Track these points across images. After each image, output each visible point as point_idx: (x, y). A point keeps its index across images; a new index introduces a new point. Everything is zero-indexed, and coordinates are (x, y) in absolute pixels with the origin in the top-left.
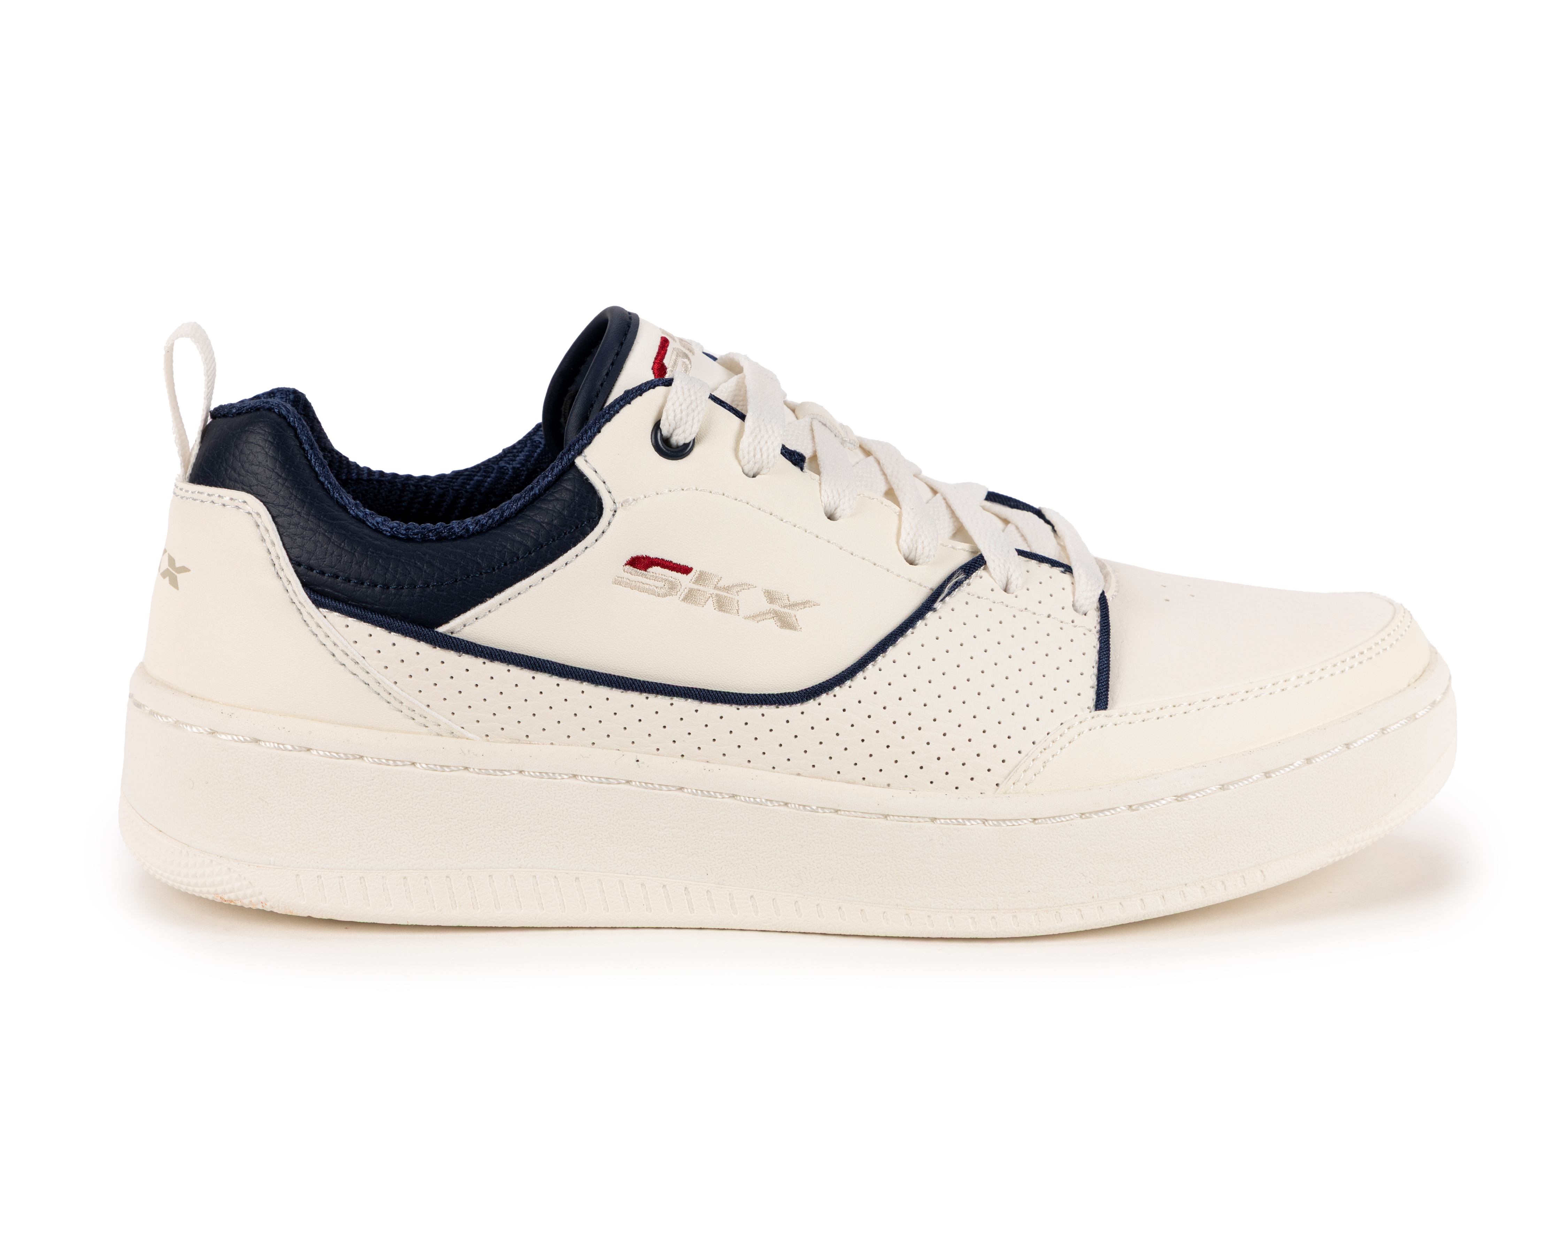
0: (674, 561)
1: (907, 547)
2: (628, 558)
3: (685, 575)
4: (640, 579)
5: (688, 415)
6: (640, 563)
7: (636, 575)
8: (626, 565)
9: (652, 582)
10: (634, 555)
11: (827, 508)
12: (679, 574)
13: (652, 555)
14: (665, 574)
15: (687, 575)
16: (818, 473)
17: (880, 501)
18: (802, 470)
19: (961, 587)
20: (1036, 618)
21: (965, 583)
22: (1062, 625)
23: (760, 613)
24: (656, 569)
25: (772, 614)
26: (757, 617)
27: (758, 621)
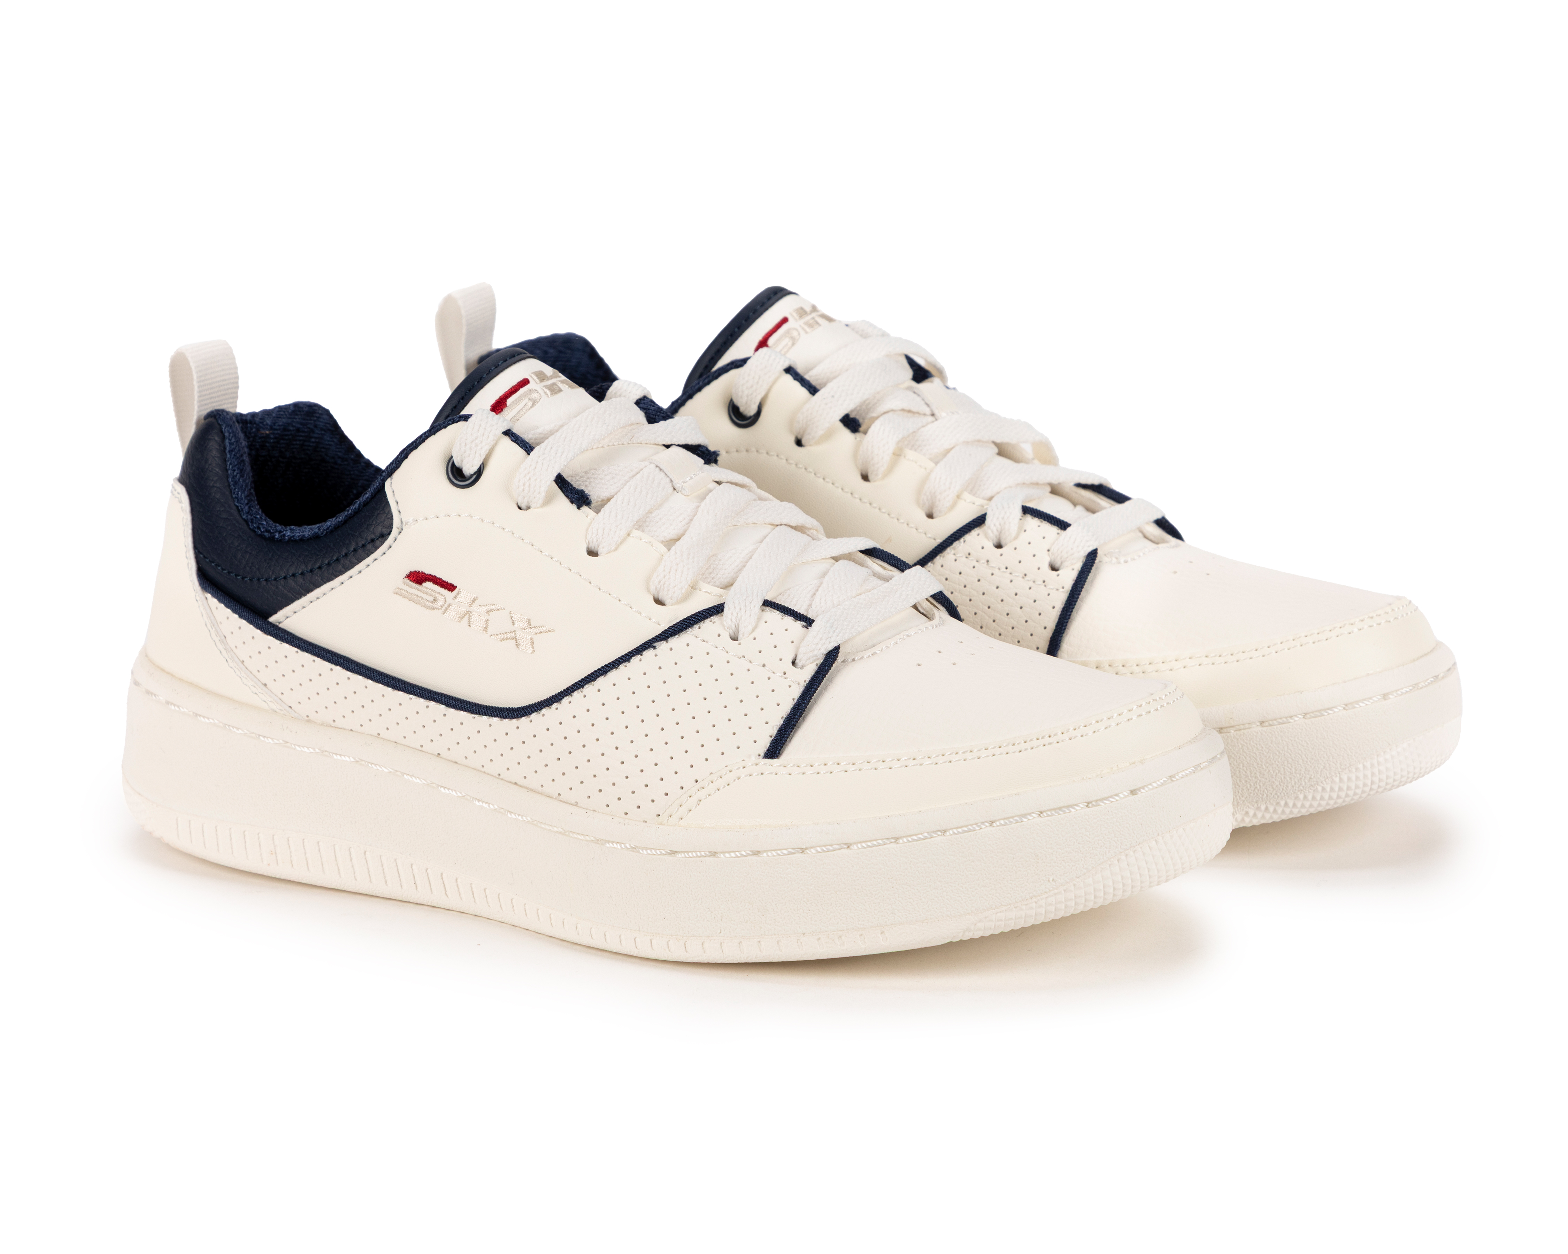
0: (444, 579)
1: (655, 588)
2: (408, 572)
3: (450, 592)
4: (416, 592)
5: (471, 449)
6: (418, 578)
7: (413, 588)
8: (406, 577)
9: (424, 596)
10: (413, 570)
11: (590, 546)
12: (446, 591)
13: (427, 571)
14: (434, 589)
15: (452, 592)
16: (598, 511)
17: (650, 542)
18: (578, 508)
19: (690, 629)
20: (749, 666)
21: (696, 626)
22: (771, 675)
23: (504, 633)
24: (428, 585)
25: (513, 635)
26: (501, 636)
27: (502, 640)
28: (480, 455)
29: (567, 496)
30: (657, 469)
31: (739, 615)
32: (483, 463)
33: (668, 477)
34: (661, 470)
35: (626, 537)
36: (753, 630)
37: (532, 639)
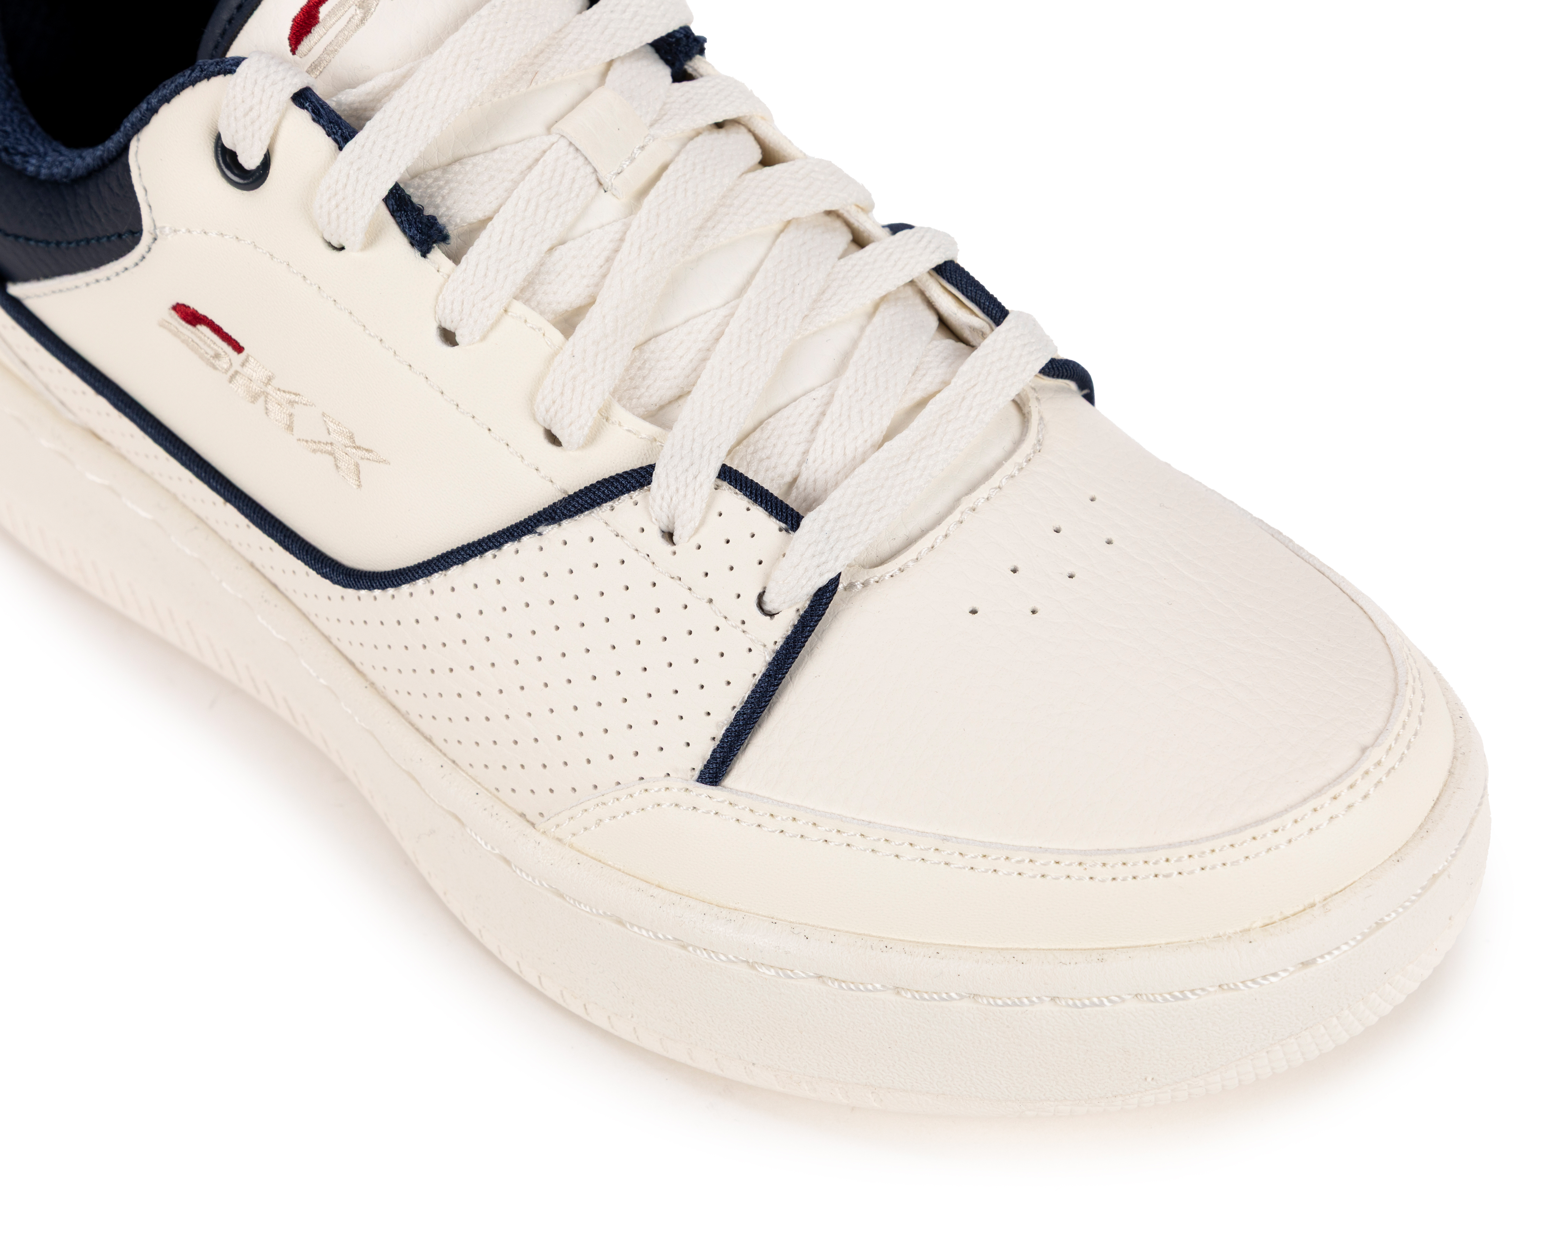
0: (226, 332)
1: (542, 418)
2: (174, 303)
3: (237, 353)
4: (188, 333)
5: (245, 127)
6: (189, 315)
7: (183, 326)
8: (172, 308)
9: (200, 343)
10: (180, 302)
11: (444, 325)
12: (231, 349)
14: (214, 340)
15: (239, 354)
16: (456, 258)
17: (540, 329)
18: (424, 255)
19: (598, 508)
20: (687, 598)
21: (606, 506)
22: (721, 623)
23: (317, 441)
24: (203, 329)
25: (329, 448)
26: (315, 446)
27: (314, 451)
28: (260, 139)
29: (404, 231)
30: (572, 149)
31: (674, 499)
32: (268, 151)
33: (589, 163)
34: (577, 150)
35: (502, 315)
36: (697, 530)
37: (357, 465)
